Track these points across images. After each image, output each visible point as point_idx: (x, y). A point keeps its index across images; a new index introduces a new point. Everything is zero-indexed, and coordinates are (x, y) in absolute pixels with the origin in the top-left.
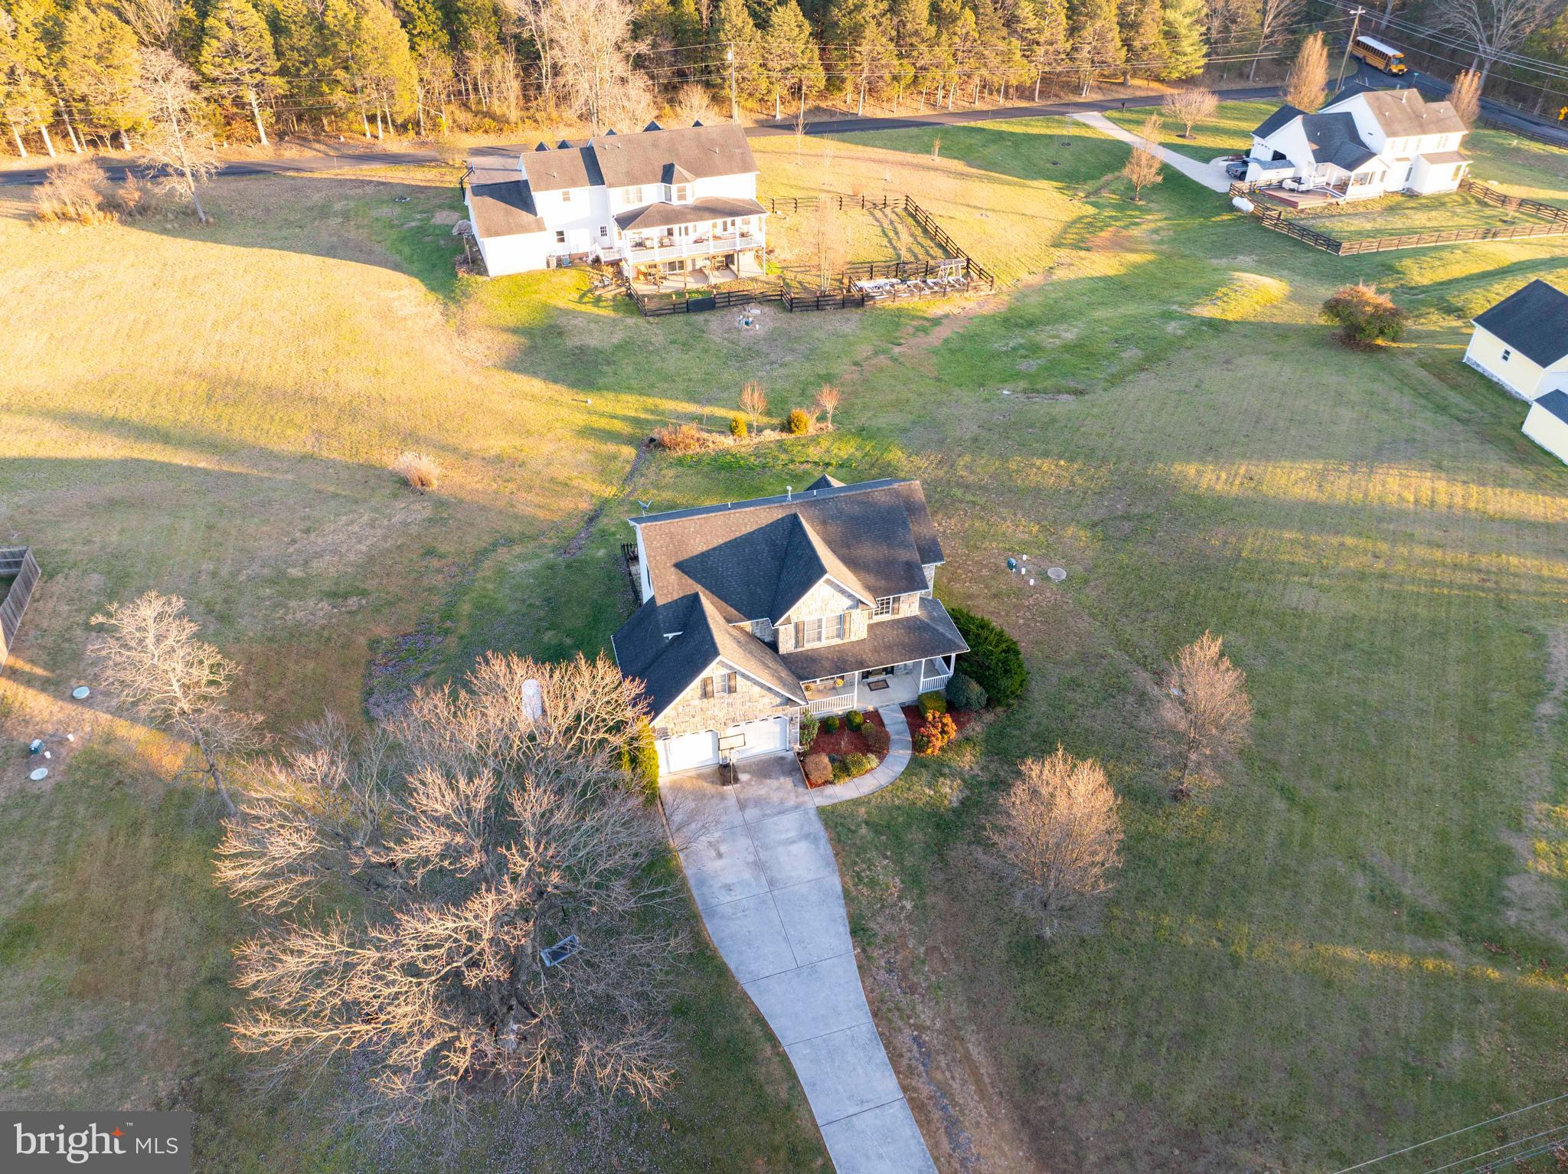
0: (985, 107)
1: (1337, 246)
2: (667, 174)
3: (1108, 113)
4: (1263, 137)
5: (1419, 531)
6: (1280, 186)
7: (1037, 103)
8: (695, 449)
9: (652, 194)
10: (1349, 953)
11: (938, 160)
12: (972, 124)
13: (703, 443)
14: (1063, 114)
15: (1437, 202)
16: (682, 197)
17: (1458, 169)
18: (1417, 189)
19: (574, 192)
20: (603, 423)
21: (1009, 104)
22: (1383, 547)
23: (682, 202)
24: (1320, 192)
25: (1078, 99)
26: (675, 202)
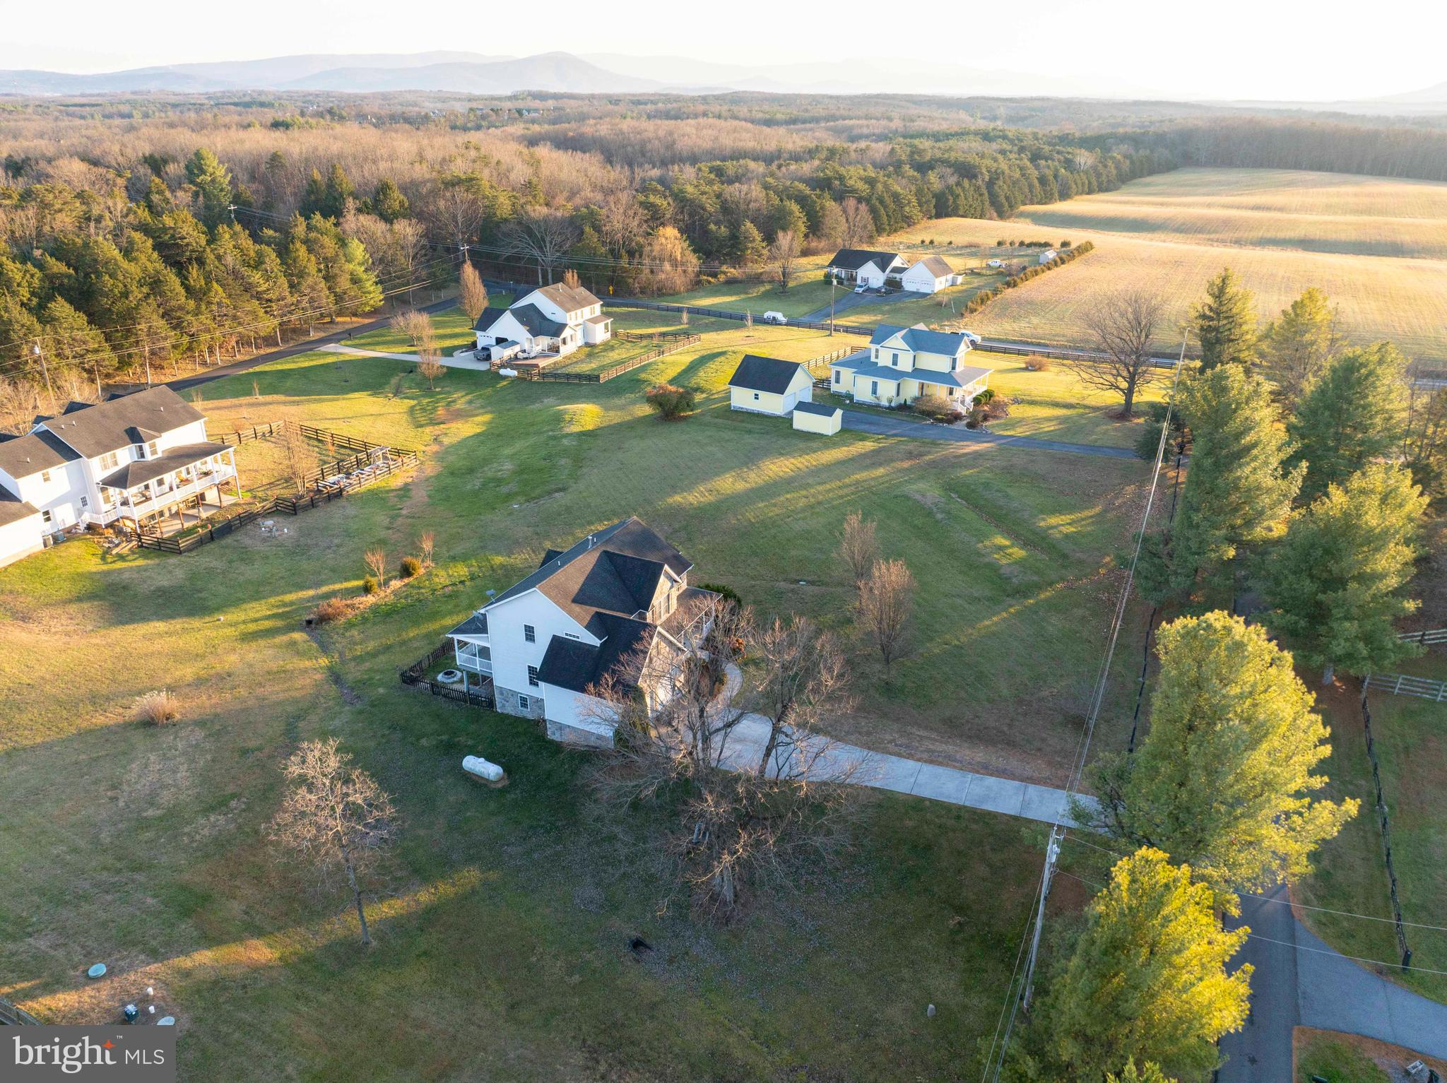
0: (247, 358)
1: (598, 378)
2: (134, 436)
3: (343, 342)
4: (484, 330)
5: (810, 481)
6: (516, 357)
7: (282, 347)
8: (350, 613)
9: (125, 456)
10: (987, 623)
11: (261, 398)
12: (251, 370)
13: (352, 607)
14: (311, 350)
15: (608, 347)
16: (154, 452)
17: (606, 326)
18: (591, 341)
19: (52, 471)
20: (252, 627)
21: (262, 352)
22: (804, 493)
23: (155, 457)
24: (542, 355)
25: (307, 339)
26: (149, 457)
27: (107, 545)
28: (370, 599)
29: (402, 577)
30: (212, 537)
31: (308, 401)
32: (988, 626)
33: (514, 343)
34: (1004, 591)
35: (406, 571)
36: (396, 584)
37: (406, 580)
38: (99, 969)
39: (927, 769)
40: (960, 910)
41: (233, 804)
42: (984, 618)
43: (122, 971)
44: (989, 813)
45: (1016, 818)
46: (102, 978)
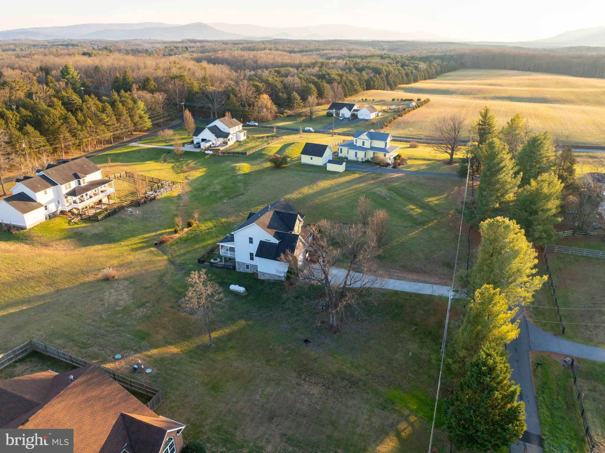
0: (100, 149)
1: (246, 153)
2: (76, 176)
3: (138, 142)
4: (197, 136)
6: (210, 146)
7: (113, 144)
8: (171, 241)
9: (73, 184)
11: (111, 164)
12: (104, 153)
13: (171, 238)
14: (126, 145)
16: (84, 183)
17: (245, 133)
18: (239, 140)
19: (47, 190)
20: (135, 246)
21: (106, 146)
23: (85, 184)
24: (221, 145)
25: (123, 141)
26: (82, 185)
27: (69, 219)
28: (177, 235)
29: (188, 227)
30: (109, 215)
31: (131, 165)
32: (412, 235)
33: (209, 141)
34: (416, 223)
35: (189, 225)
36: (186, 230)
37: (190, 228)
38: (118, 356)
39: (397, 281)
40: (415, 324)
41: (147, 304)
42: (410, 233)
43: (127, 357)
44: (421, 294)
45: (431, 295)
46: (120, 359)
